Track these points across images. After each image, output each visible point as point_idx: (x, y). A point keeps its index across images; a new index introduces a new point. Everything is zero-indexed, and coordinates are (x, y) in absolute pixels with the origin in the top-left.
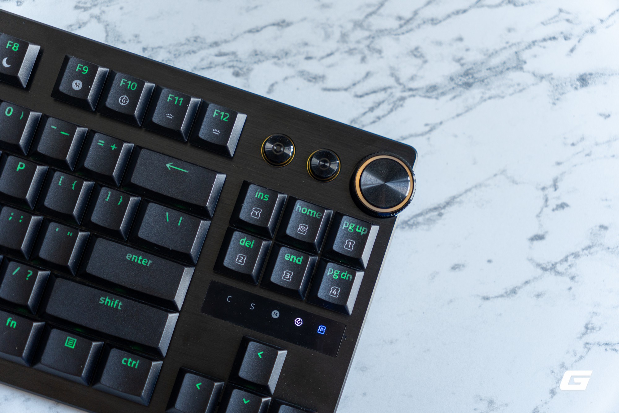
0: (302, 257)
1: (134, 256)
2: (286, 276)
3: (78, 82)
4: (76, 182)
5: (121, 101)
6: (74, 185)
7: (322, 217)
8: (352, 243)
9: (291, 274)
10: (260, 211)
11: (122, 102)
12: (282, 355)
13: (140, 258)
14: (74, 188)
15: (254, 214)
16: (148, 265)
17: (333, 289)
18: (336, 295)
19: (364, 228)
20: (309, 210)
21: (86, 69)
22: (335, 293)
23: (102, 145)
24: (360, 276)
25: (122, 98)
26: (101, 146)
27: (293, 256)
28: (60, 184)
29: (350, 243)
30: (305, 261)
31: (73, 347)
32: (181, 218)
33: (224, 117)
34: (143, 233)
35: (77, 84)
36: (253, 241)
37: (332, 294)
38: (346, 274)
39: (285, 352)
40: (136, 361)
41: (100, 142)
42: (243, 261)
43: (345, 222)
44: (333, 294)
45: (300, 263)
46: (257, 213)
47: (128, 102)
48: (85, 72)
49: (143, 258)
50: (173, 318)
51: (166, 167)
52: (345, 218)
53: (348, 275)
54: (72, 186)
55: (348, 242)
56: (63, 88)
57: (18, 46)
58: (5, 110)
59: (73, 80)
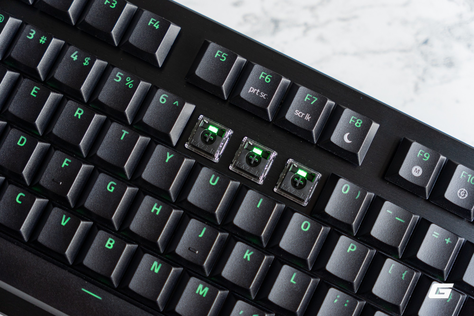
3: (419, 168)
4: (406, 272)
6: (404, 275)
11: (460, 195)
14: (405, 278)
21: (427, 155)
23: (437, 237)
25: (461, 191)
26: (435, 238)
28: (390, 272)
35: (417, 170)
41: (434, 234)
47: (467, 196)
48: (426, 158)
54: (402, 276)
56: (403, 172)
57: (361, 122)
58: (342, 187)
59: (414, 166)
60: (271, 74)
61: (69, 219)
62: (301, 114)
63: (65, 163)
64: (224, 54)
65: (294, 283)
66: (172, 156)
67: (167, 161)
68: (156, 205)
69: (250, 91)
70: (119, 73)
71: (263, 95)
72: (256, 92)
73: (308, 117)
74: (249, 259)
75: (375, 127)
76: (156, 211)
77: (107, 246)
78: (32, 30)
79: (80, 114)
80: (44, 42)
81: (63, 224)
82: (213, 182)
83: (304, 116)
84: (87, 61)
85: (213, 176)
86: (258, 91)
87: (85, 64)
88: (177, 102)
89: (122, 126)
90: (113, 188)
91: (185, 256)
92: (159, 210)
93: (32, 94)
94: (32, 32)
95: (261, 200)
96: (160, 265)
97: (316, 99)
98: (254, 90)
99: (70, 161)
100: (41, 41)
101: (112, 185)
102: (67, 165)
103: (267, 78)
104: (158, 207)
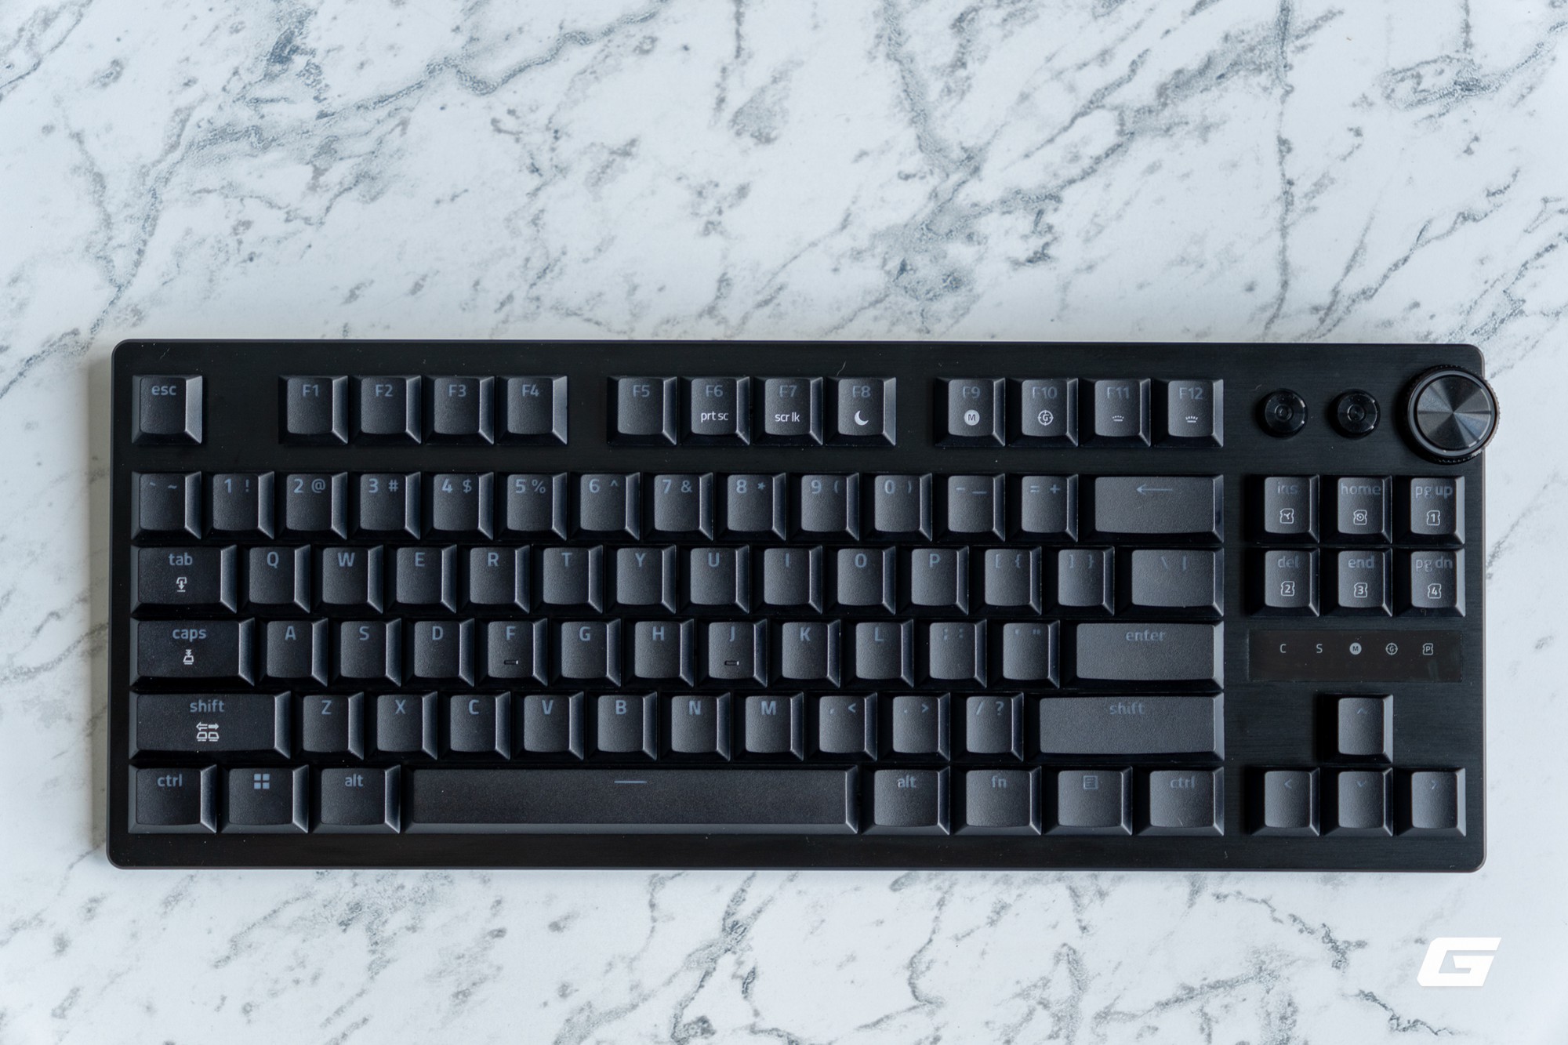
0: (1373, 557)
1: (1137, 634)
2: (1358, 591)
3: (972, 412)
4: (1018, 556)
5: (1042, 420)
6: (1017, 561)
7: (1381, 492)
8: (1436, 514)
9: (1364, 586)
10: (1291, 511)
11: (1043, 422)
12: (1389, 703)
13: (1146, 633)
14: (1020, 565)
15: (1285, 519)
16: (1161, 639)
17: (1431, 588)
18: (1438, 595)
19: (1446, 488)
20: (1360, 487)
21: (976, 390)
22: (1436, 593)
23: (1037, 491)
24: (1460, 556)
25: (1042, 416)
26: (1035, 493)
27: (1359, 561)
28: (997, 567)
29: (1434, 515)
30: (1378, 563)
31: (1097, 788)
32: (1185, 559)
33: (1195, 395)
34: (1139, 597)
35: (972, 416)
36: (1297, 557)
37: (1431, 595)
38: (1441, 560)
39: (1391, 698)
40: (1190, 779)
41: (1032, 489)
42: (1291, 590)
43: (1417, 488)
44: (1434, 595)
45: (1373, 566)
46: (1288, 516)
47: (1052, 418)
48: (976, 395)
49: (1151, 631)
50: (1219, 701)
51: (1138, 492)
52: (1414, 482)
53: (1446, 561)
54: (1015, 564)
55: (1430, 514)
56: (953, 429)
57: (869, 389)
58: (884, 487)
59: (965, 412)
60: (719, 383)
61: (551, 702)
62: (784, 418)
63: (509, 634)
64: (644, 386)
65: (882, 640)
66: (643, 555)
67: (640, 565)
68: (655, 629)
69: (702, 420)
70: (518, 481)
71: (723, 417)
72: (711, 416)
73: (795, 418)
74: (808, 639)
75: (890, 385)
76: (659, 637)
77: (618, 712)
78: (371, 480)
79: (495, 561)
80: (395, 488)
81: (547, 712)
82: (714, 563)
83: (790, 418)
84: (467, 486)
85: (710, 555)
86: (713, 414)
87: (466, 491)
88: (614, 482)
89: (558, 549)
90: (588, 635)
91: (725, 676)
92: (662, 633)
93: (417, 564)
94: (373, 483)
95: (788, 555)
96: (699, 702)
97: (795, 387)
98: (707, 416)
99: (513, 627)
100: (391, 488)
101: (585, 632)
102: (513, 634)
103: (716, 390)
104: (659, 630)
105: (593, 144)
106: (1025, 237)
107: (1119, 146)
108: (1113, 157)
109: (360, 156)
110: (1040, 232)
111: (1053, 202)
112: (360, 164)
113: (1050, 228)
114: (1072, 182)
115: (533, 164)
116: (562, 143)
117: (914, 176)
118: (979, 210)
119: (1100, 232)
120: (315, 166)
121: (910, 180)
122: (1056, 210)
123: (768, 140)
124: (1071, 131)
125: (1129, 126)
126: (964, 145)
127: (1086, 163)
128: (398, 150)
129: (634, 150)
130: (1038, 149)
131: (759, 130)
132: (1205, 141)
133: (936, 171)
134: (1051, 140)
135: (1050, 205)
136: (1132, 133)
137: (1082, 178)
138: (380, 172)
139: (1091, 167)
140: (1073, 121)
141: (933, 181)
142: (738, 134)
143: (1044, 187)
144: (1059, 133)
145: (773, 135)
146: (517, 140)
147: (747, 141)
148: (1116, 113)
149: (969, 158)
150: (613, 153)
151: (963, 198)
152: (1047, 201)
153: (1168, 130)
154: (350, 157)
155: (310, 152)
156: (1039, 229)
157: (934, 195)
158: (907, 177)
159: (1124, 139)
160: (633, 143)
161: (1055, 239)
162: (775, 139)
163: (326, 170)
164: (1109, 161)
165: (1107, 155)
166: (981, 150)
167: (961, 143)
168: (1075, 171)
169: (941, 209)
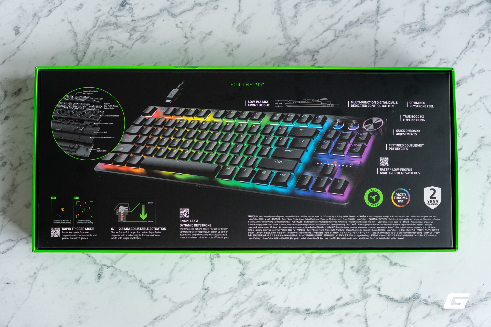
105: (201, 32)
106: (309, 61)
107: (334, 39)
108: (333, 42)
109: (142, 31)
110: (313, 60)
111: (317, 53)
112: (142, 34)
113: (316, 59)
114: (322, 48)
115: (186, 36)
116: (193, 31)
117: (282, 44)
118: (298, 54)
119: (328, 61)
120: (130, 33)
121: (281, 45)
122: (317, 55)
123: (246, 33)
124: (322, 35)
125: (337, 35)
126: (296, 37)
127: (326, 43)
128: (152, 30)
129: (211, 34)
130: (314, 39)
131: (243, 31)
132: (356, 39)
133: (288, 43)
134: (317, 37)
135: (316, 53)
136: (338, 37)
137: (325, 47)
138: (147, 36)
139: (327, 45)
140: (323, 32)
141: (287, 46)
142: (238, 31)
143: (315, 49)
144: (319, 35)
145: (247, 32)
146: (182, 30)
147: (240, 33)
148: (334, 31)
149: (296, 41)
150: (206, 34)
151: (294, 51)
152: (315, 52)
153: (347, 36)
154: (139, 32)
155: (129, 30)
156: (313, 59)
157: (287, 49)
158: (280, 44)
159: (336, 38)
160: (211, 32)
161: (317, 62)
162: (247, 33)
163: (133, 34)
164: (332, 43)
165: (331, 42)
166: (299, 39)
167: (294, 37)
168: (323, 45)
169: (288, 53)
